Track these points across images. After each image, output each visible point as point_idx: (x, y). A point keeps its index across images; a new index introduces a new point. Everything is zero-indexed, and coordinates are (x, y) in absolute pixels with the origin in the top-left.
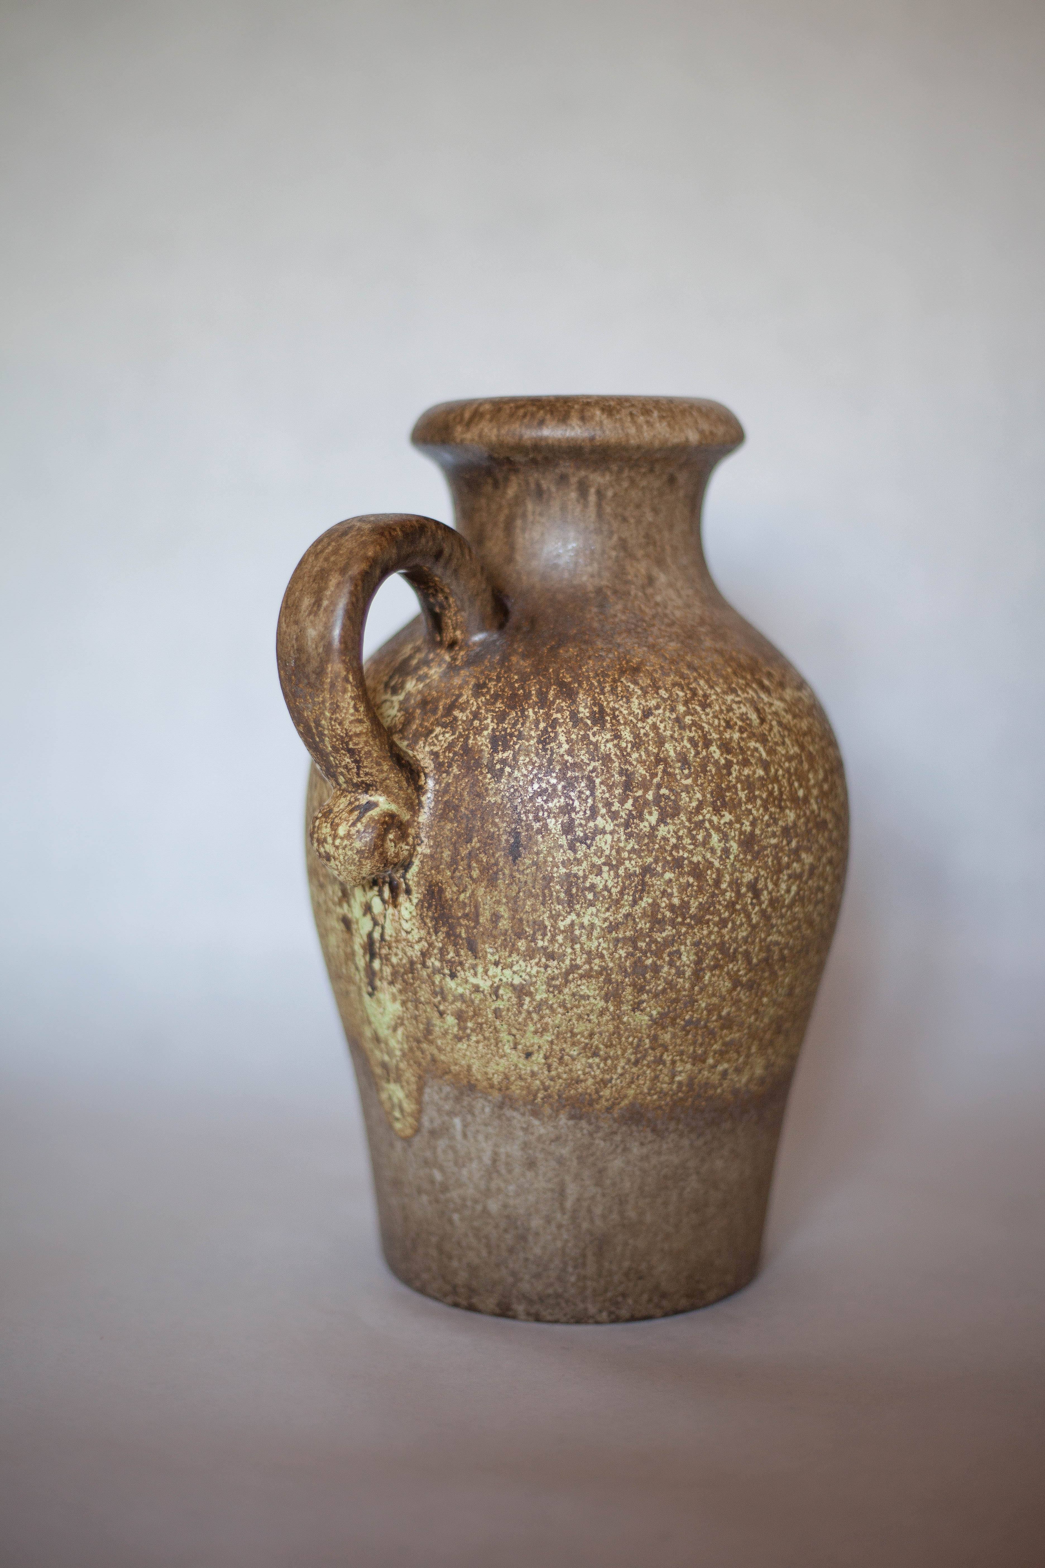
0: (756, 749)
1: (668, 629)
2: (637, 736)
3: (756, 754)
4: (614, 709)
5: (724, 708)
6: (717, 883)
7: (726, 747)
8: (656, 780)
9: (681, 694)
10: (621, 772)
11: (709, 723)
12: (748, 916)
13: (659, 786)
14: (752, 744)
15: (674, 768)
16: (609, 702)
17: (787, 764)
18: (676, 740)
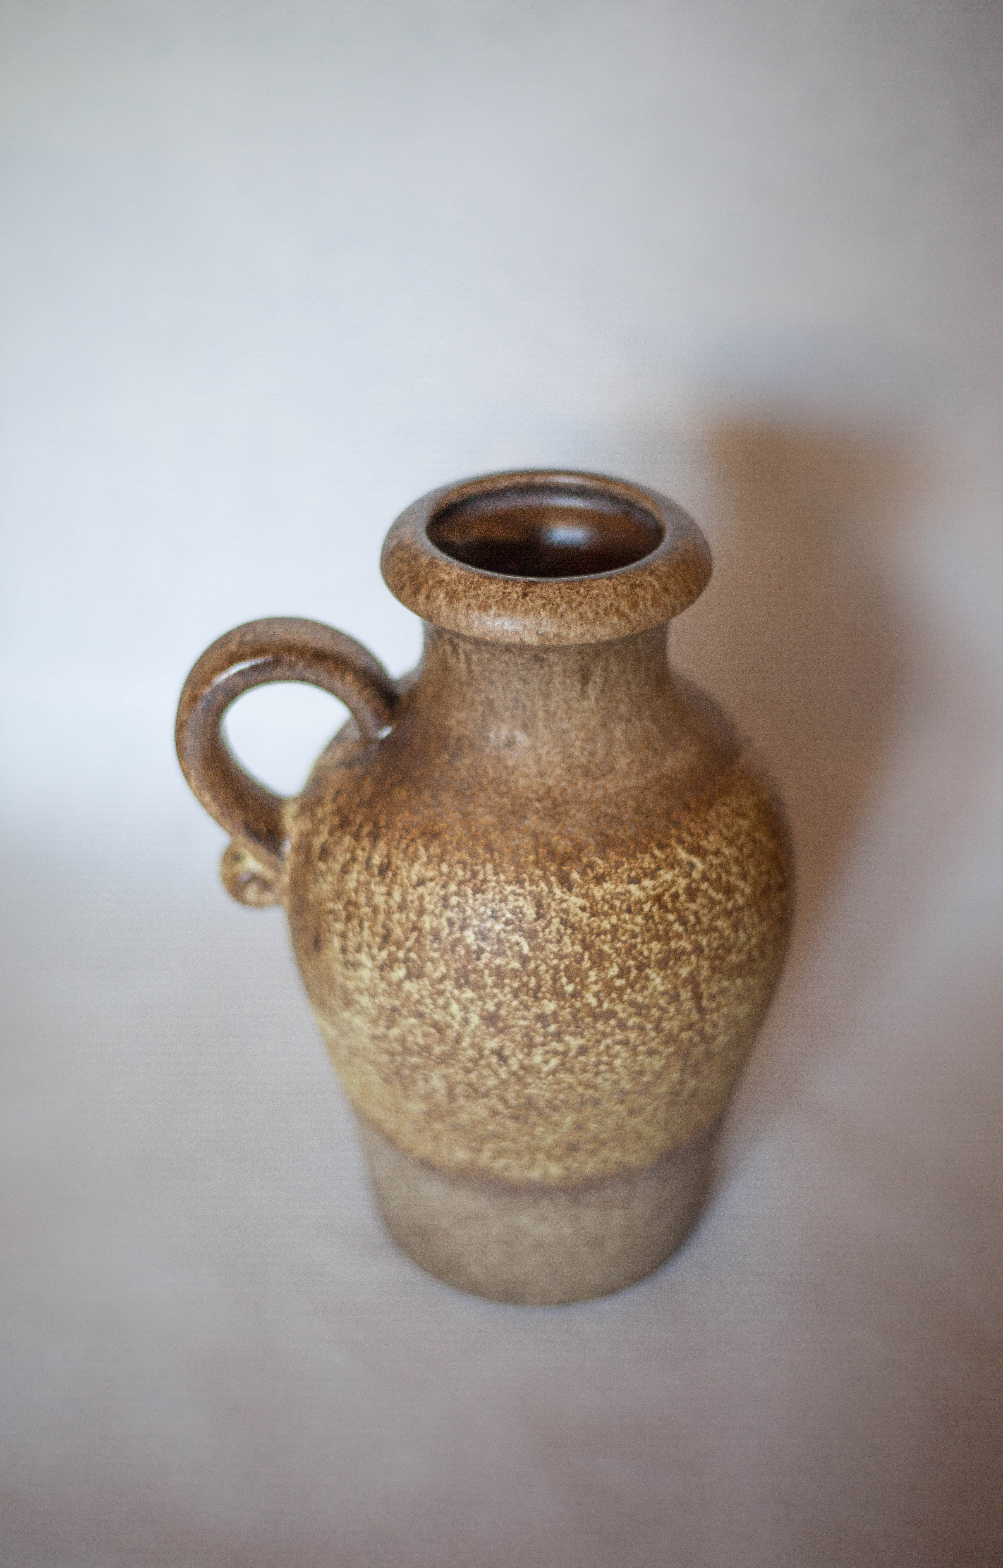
0: (518, 944)
1: (497, 799)
2: (404, 899)
3: (517, 948)
4: (398, 868)
5: (497, 897)
6: (458, 1040)
7: (482, 936)
8: (408, 944)
9: (460, 873)
10: (384, 926)
11: (472, 909)
12: (495, 1073)
13: (409, 950)
14: (515, 938)
15: (426, 939)
16: (398, 860)
17: (555, 962)
18: (436, 916)
